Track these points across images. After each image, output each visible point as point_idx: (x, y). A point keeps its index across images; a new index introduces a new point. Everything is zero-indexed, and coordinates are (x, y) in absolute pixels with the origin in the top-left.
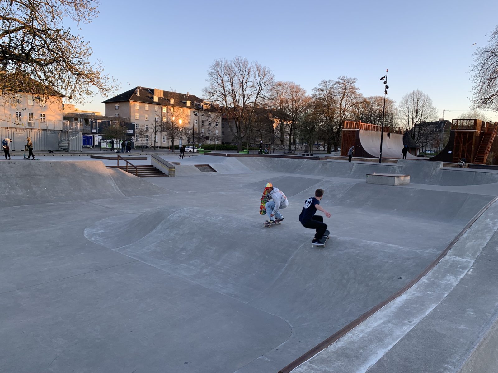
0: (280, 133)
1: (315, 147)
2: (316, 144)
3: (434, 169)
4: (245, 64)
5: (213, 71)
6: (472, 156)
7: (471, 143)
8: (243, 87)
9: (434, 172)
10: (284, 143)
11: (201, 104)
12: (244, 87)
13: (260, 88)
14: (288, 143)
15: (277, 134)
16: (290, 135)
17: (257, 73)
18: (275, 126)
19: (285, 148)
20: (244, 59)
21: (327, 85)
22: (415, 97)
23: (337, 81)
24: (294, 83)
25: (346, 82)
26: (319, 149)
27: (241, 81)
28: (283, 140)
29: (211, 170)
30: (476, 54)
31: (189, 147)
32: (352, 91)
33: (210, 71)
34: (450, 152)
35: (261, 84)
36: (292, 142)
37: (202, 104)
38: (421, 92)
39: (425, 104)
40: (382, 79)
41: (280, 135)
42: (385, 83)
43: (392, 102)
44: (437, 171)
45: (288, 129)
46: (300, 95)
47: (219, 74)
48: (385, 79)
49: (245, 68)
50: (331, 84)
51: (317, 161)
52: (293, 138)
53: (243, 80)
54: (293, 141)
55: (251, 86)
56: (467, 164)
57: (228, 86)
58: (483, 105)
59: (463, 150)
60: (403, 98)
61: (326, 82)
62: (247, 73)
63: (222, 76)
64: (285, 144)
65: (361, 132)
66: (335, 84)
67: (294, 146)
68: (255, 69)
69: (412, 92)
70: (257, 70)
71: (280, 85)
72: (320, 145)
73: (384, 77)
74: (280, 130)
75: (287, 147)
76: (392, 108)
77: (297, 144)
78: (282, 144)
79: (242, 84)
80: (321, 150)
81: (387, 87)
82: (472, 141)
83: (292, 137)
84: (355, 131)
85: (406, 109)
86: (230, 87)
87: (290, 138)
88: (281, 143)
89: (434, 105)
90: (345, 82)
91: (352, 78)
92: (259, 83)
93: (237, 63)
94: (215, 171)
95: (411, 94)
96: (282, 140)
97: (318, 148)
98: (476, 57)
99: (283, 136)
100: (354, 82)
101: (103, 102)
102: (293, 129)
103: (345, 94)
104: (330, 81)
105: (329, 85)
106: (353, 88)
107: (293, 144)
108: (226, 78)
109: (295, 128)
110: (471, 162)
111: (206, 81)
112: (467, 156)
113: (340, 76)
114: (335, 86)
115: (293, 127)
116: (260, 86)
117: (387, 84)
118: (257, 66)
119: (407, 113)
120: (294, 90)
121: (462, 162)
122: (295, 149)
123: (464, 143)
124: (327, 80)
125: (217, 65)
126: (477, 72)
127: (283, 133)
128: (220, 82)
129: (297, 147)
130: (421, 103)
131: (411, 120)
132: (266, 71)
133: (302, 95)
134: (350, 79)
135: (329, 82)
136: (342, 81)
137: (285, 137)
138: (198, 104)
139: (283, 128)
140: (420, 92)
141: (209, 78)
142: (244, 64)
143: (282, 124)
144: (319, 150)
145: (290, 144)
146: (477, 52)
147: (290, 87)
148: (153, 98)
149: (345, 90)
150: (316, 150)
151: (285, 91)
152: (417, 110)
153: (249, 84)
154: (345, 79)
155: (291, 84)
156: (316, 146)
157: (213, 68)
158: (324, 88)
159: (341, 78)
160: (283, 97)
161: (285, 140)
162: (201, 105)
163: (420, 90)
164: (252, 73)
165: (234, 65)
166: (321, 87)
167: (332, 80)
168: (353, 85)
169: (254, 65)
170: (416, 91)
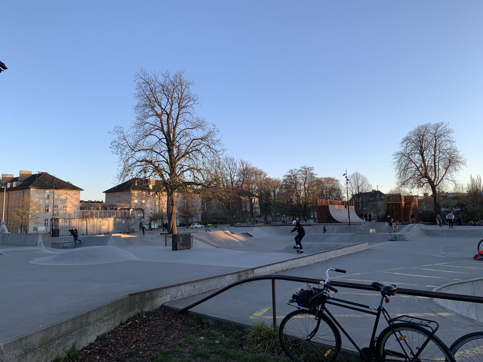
0: (250, 208)
3: (383, 227)
4: (232, 160)
6: (402, 218)
9: (383, 228)
22: (355, 178)
23: (300, 169)
25: (306, 170)
27: (230, 172)
29: (250, 236)
31: (195, 224)
32: (312, 176)
34: (389, 216)
38: (359, 173)
39: (363, 182)
40: (344, 175)
42: (346, 177)
43: (338, 181)
44: (385, 227)
48: (346, 175)
50: (296, 172)
51: (310, 227)
53: (231, 171)
56: (400, 223)
58: (403, 186)
59: (396, 215)
61: (292, 170)
65: (330, 206)
69: (353, 173)
73: (345, 174)
74: (250, 206)
81: (348, 180)
82: (401, 209)
84: (325, 206)
85: (350, 186)
89: (370, 183)
91: (311, 167)
94: (253, 236)
95: (352, 175)
98: (394, 157)
100: (312, 170)
101: (103, 192)
103: (306, 179)
104: (295, 170)
105: (294, 173)
106: (312, 174)
110: (403, 222)
112: (399, 218)
113: (302, 166)
114: (299, 173)
117: (347, 178)
118: (241, 161)
119: (351, 189)
121: (397, 222)
123: (396, 210)
124: (293, 169)
126: (396, 166)
130: (360, 181)
134: (309, 167)
136: (303, 169)
146: (394, 154)
148: (148, 186)
149: (306, 175)
152: (358, 186)
154: (306, 167)
158: (291, 175)
163: (358, 172)
166: (289, 174)
167: (297, 169)
168: (312, 172)
169: (239, 160)
170: (355, 173)
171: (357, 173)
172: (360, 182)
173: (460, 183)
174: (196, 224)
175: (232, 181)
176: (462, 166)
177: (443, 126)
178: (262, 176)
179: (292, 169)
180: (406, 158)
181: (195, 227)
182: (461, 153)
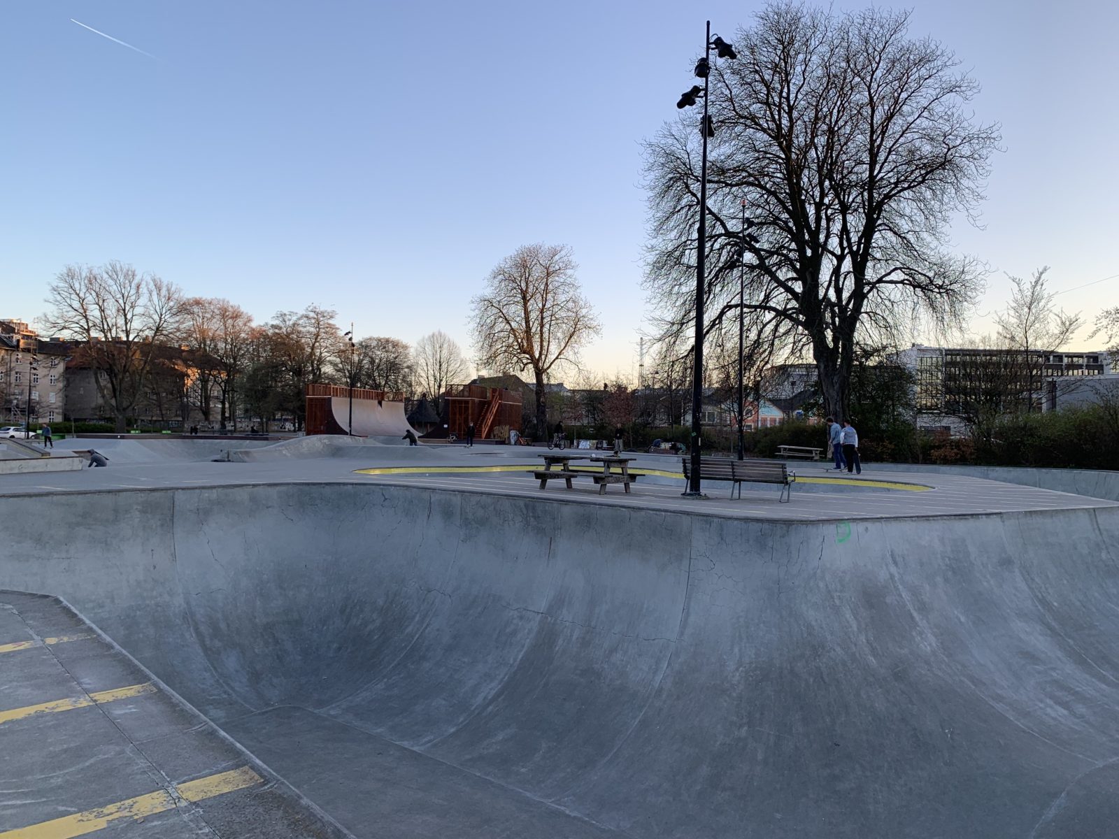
0: (201, 398)
1: (276, 425)
2: (279, 420)
4: (130, 275)
5: (62, 284)
7: (468, 415)
8: (125, 315)
10: (211, 417)
11: (12, 337)
12: (129, 316)
13: (161, 319)
14: (219, 417)
15: (195, 399)
16: (223, 403)
17: (155, 294)
18: (189, 382)
19: (213, 427)
20: (127, 266)
21: (286, 320)
22: (436, 343)
23: (304, 313)
24: (228, 302)
25: (319, 316)
26: (285, 428)
27: (123, 305)
28: (209, 412)
30: (473, 302)
31: (10, 429)
32: (331, 330)
33: (55, 284)
34: (446, 426)
35: (164, 312)
36: (227, 415)
37: (16, 337)
39: (450, 354)
41: (201, 402)
43: (406, 347)
45: (216, 391)
46: (241, 324)
47: (75, 291)
49: (130, 283)
50: (294, 318)
52: (230, 407)
53: (125, 303)
54: (230, 414)
55: (143, 315)
57: (94, 313)
59: (460, 424)
60: (418, 344)
61: (285, 315)
62: (133, 292)
63: (82, 295)
64: (213, 419)
65: (334, 400)
66: (299, 319)
67: (232, 424)
68: (152, 286)
69: (431, 334)
70: (154, 287)
71: (198, 303)
72: (286, 420)
73: (349, 332)
74: (202, 393)
75: (217, 426)
76: (406, 356)
77: (239, 420)
78: (207, 419)
79: (124, 310)
80: (289, 431)
83: (227, 405)
84: (324, 399)
85: (424, 361)
86: (97, 313)
87: (223, 408)
88: (203, 417)
89: (462, 357)
90: (317, 315)
91: (329, 311)
92: (158, 311)
93: (114, 272)
95: (429, 337)
96: (206, 412)
97: (283, 427)
98: (473, 306)
99: (207, 403)
100: (332, 317)
102: (228, 391)
103: (318, 336)
104: (291, 313)
105: (290, 320)
106: (331, 326)
107: (230, 420)
108: (90, 298)
109: (233, 390)
111: (46, 301)
113: (309, 307)
114: (301, 322)
115: (229, 388)
116: (161, 315)
118: (154, 281)
120: (228, 315)
122: (235, 429)
123: (460, 414)
125: (71, 275)
126: (477, 325)
127: (207, 398)
128: (76, 305)
129: (239, 425)
131: (431, 379)
132: (172, 289)
133: (245, 325)
134: (326, 311)
135: (290, 315)
136: (312, 315)
137: (212, 405)
138: (6, 338)
139: (207, 389)
140: (443, 335)
141: (51, 297)
142: (126, 276)
143: (204, 380)
144: (285, 432)
145: (224, 418)
147: (219, 309)
149: (318, 329)
150: (280, 431)
151: (209, 316)
152: (440, 362)
153: (138, 310)
154: (317, 310)
155: (221, 303)
156: (278, 423)
157: (61, 278)
158: (281, 325)
159: (309, 309)
160: (205, 327)
161: (211, 413)
162: (14, 340)
164: (143, 290)
165: (105, 276)
166: (276, 322)
167: (295, 311)
168: (331, 322)
169: (149, 279)
170: (437, 333)
171: (440, 334)
172: (445, 352)
173: (585, 369)
174: (12, 428)
175: (126, 328)
176: (593, 335)
177: (563, 253)
178: (240, 322)
179: (285, 312)
180: (495, 311)
181: (8, 436)
182: (594, 312)
